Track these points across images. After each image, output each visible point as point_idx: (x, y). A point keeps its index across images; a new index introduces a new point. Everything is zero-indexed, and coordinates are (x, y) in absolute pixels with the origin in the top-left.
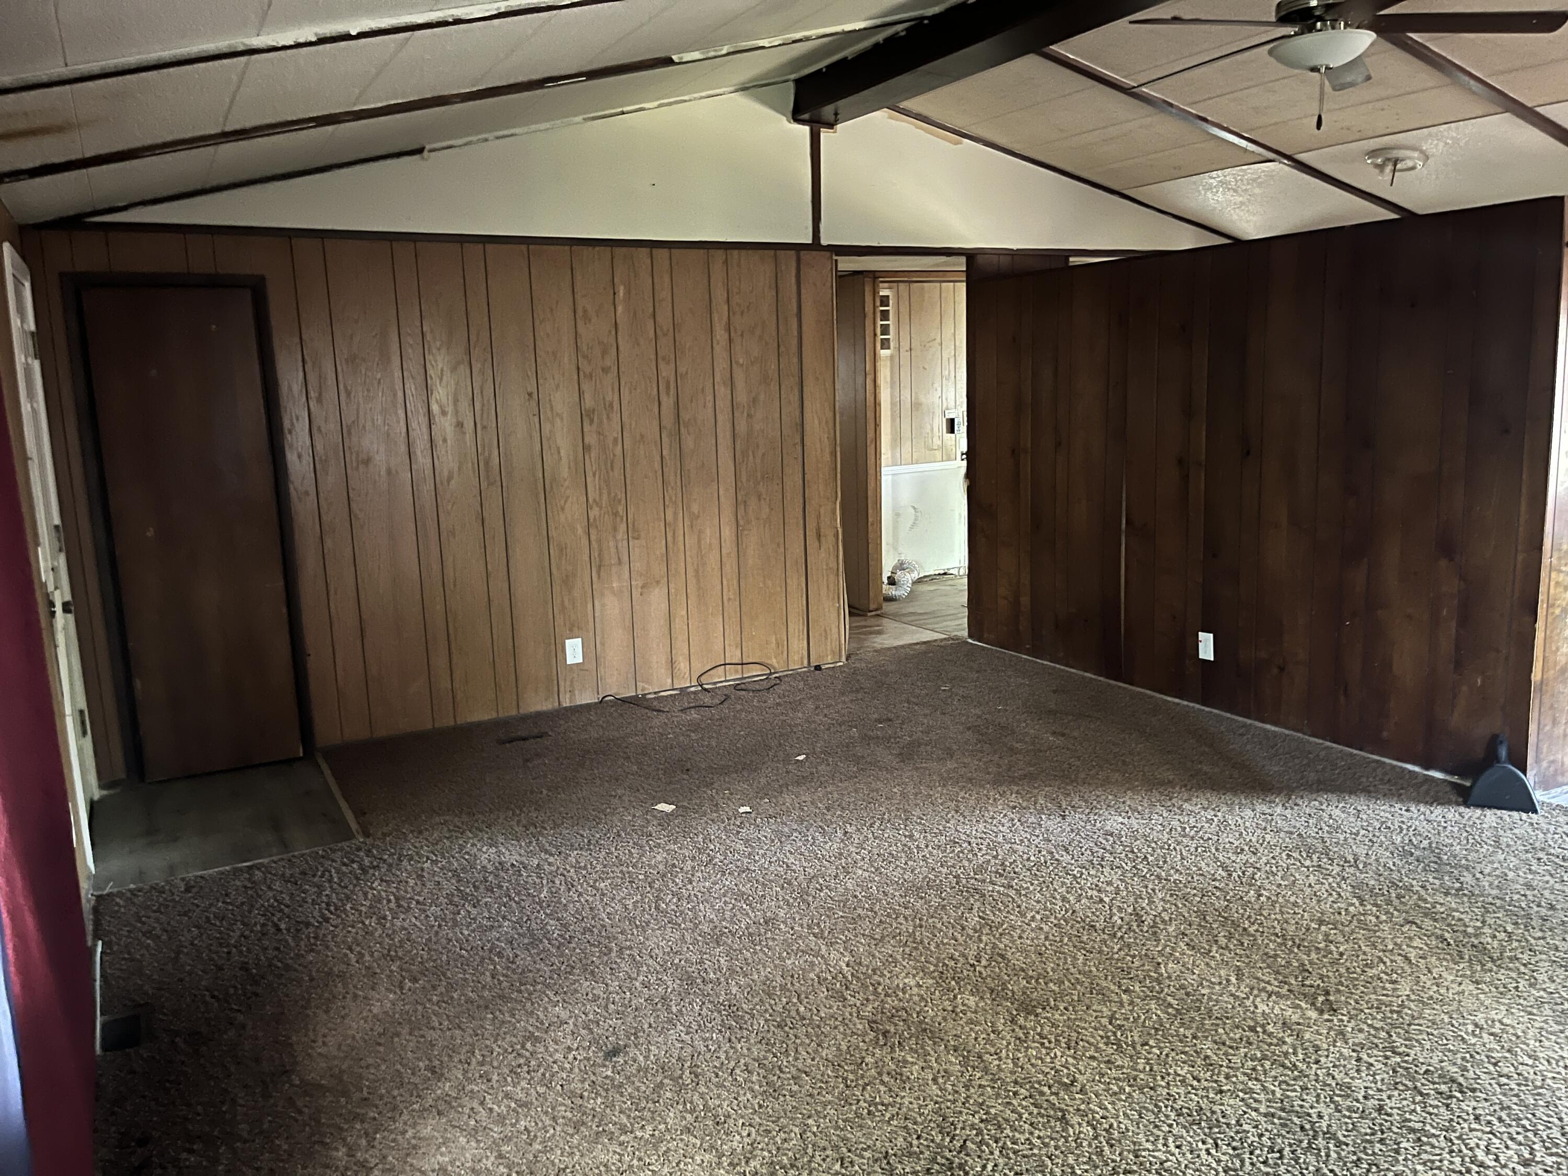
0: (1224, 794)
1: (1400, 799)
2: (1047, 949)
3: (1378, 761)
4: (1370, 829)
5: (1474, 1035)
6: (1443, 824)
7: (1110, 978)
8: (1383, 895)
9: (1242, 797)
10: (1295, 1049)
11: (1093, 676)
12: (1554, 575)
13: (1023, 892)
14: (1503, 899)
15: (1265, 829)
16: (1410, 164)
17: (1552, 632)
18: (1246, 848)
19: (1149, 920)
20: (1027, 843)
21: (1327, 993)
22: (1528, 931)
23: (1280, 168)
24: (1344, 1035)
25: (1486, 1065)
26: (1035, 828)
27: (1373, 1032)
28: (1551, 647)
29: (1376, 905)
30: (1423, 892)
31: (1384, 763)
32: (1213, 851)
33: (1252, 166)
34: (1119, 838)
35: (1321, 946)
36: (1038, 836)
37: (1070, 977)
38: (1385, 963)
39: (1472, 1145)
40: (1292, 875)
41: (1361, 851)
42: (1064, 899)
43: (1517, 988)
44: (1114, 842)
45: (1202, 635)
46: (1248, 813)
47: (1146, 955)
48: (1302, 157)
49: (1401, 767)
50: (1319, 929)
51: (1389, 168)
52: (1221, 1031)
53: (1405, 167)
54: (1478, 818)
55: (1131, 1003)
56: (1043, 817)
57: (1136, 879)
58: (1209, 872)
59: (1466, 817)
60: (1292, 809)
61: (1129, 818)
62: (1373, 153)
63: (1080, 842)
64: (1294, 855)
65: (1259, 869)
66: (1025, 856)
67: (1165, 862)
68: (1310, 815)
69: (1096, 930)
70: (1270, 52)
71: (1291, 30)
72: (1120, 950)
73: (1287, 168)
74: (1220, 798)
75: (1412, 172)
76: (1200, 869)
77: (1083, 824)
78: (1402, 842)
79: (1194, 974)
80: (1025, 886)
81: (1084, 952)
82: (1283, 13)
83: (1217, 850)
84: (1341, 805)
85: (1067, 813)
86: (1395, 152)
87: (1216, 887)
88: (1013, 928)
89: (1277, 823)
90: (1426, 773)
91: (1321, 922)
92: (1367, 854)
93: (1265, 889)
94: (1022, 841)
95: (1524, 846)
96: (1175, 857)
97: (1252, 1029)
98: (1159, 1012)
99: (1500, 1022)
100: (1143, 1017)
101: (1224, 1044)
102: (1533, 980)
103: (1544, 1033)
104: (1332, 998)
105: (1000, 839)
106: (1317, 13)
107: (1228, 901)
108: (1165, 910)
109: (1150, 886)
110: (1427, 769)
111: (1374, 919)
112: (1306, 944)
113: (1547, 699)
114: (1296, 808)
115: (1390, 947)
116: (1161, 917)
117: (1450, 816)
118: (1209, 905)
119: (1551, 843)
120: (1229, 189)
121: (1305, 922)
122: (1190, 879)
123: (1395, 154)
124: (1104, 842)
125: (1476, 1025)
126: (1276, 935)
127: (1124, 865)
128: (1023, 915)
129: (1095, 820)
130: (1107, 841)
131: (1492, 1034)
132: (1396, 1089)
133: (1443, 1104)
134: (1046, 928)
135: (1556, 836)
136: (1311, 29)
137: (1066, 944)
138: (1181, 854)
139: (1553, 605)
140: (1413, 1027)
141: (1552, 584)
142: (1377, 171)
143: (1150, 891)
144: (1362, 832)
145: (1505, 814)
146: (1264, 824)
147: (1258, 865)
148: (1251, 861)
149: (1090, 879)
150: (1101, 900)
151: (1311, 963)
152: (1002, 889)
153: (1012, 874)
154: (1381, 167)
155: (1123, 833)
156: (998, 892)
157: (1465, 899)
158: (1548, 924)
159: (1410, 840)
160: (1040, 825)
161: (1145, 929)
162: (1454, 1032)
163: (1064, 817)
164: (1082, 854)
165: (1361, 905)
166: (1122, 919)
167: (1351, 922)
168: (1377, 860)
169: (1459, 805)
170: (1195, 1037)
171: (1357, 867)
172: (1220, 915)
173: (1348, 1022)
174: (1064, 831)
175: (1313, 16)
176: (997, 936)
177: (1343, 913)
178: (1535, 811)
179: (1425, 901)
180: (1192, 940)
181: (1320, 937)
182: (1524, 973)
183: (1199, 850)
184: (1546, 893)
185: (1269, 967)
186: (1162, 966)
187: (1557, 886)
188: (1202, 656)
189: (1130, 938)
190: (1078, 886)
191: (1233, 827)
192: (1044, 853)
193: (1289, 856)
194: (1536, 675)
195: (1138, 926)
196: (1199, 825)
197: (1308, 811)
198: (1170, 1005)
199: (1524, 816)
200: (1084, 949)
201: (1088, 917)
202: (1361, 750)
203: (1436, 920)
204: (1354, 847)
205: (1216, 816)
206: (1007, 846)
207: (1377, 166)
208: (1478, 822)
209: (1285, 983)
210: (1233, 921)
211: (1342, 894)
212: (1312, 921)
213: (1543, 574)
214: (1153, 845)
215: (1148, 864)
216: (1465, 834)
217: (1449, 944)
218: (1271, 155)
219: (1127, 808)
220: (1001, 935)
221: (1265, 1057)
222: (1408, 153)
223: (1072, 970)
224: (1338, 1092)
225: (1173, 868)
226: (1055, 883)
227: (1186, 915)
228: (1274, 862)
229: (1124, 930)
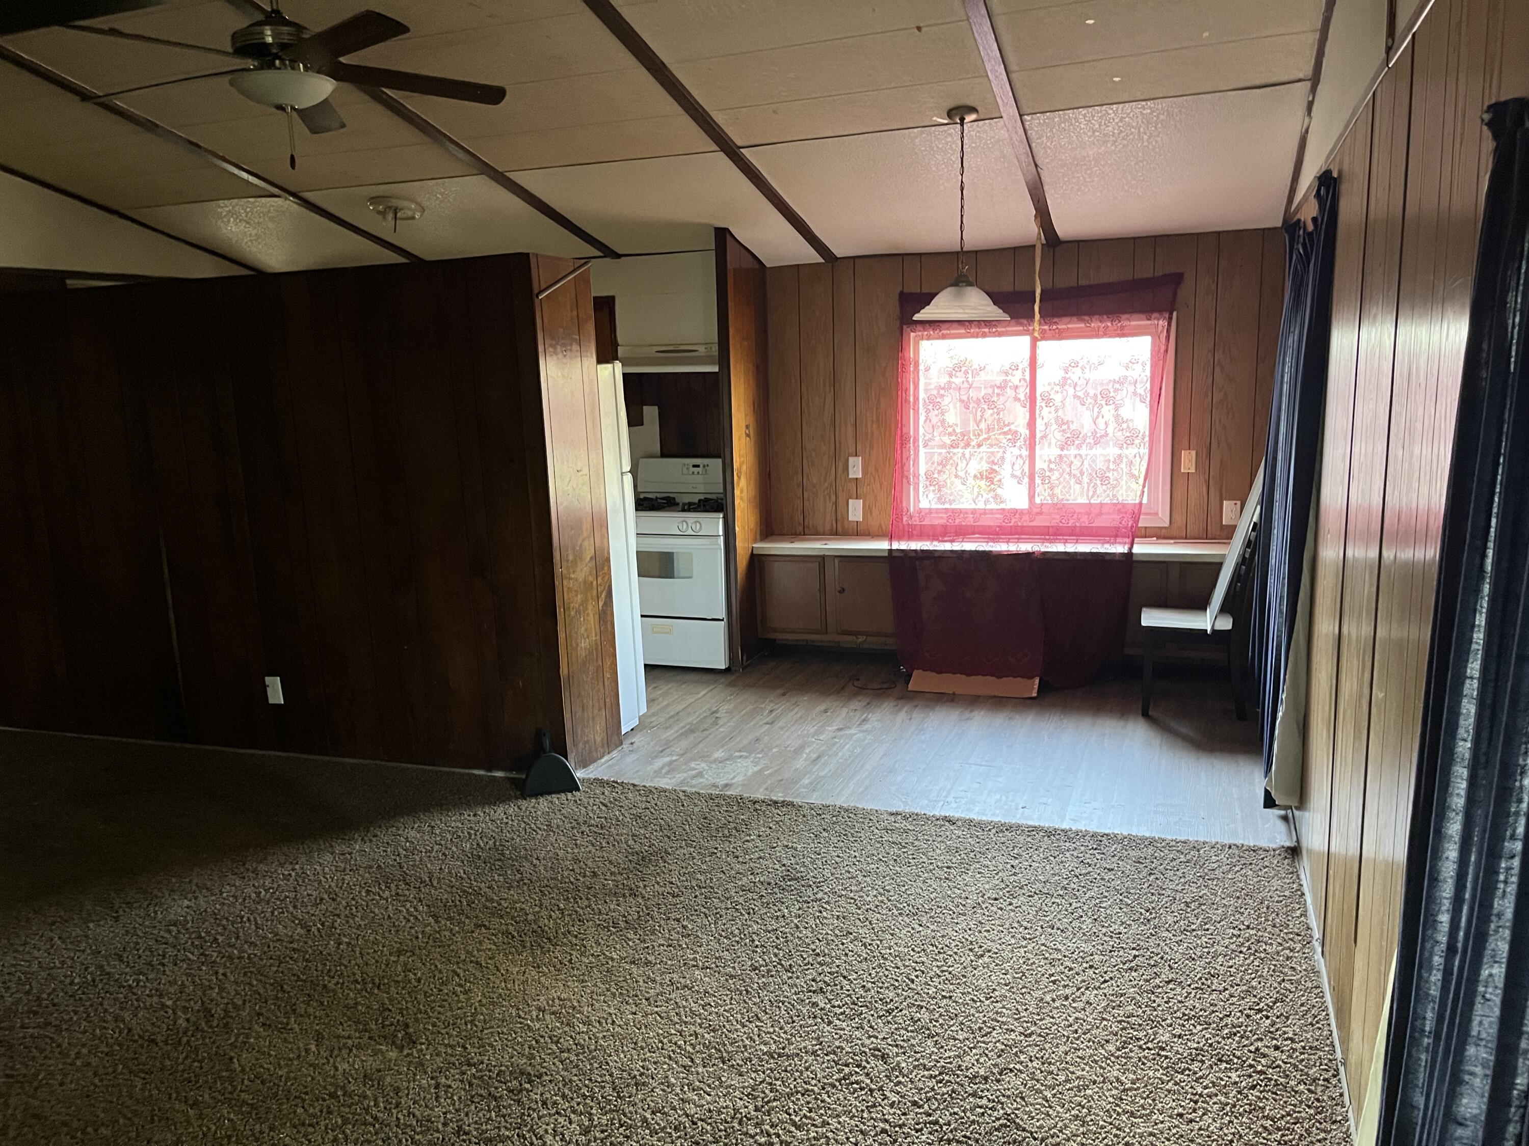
0: (302, 844)
1: (469, 806)
2: (96, 1086)
3: (448, 773)
4: (443, 842)
5: (538, 1019)
6: (505, 820)
7: (174, 1095)
8: (455, 906)
9: (321, 842)
10: (376, 1100)
11: (154, 743)
12: (565, 582)
13: (64, 1027)
14: (556, 879)
15: (344, 870)
16: (410, 214)
17: (571, 630)
18: (326, 896)
19: (218, 1011)
20: (69, 963)
21: (407, 1026)
22: (577, 902)
23: (288, 204)
24: (423, 1065)
25: (549, 1046)
26: (80, 942)
27: (449, 1051)
28: (571, 645)
29: (450, 919)
30: (490, 893)
31: (454, 772)
32: (291, 909)
33: (259, 199)
34: (184, 926)
35: (400, 978)
36: (83, 951)
37: (125, 1111)
38: (458, 976)
39: (542, 1133)
40: (371, 912)
41: (434, 867)
42: (117, 1019)
43: (570, 961)
44: (179, 932)
45: (268, 680)
46: (328, 857)
47: (216, 1054)
48: (307, 195)
49: (469, 774)
50: (398, 960)
51: (390, 216)
52: (300, 1110)
53: (405, 216)
54: (534, 807)
55: (200, 1117)
56: (91, 925)
57: (204, 968)
58: (287, 935)
59: (524, 809)
60: (371, 841)
61: (196, 898)
62: (374, 200)
63: (137, 943)
64: (373, 890)
65: (338, 916)
66: (68, 981)
67: (237, 938)
68: (388, 843)
69: (157, 1044)
70: (232, 83)
71: (251, 64)
72: (186, 1058)
73: (296, 206)
74: (298, 849)
75: (411, 221)
76: (277, 934)
77: (140, 920)
78: (471, 848)
79: (270, 1055)
80: (66, 1017)
81: (142, 1075)
82: (238, 45)
83: (295, 907)
84: (416, 826)
85: (121, 913)
86: (393, 201)
87: (294, 950)
88: (51, 1074)
89: (356, 860)
90: (489, 774)
91: (400, 952)
92: (441, 869)
93: (345, 936)
94: (63, 963)
95: (571, 823)
96: (249, 928)
97: (333, 1096)
98: (232, 1116)
99: (559, 998)
100: (214, 1128)
101: (303, 1124)
102: (583, 949)
103: (595, 997)
104: (411, 1030)
105: (35, 967)
106: (274, 51)
107: (307, 961)
108: (237, 993)
109: (221, 971)
110: (490, 771)
111: (447, 934)
112: (386, 981)
113: (575, 691)
114: (374, 839)
115: (463, 957)
116: (233, 1003)
117: (511, 811)
118: (286, 972)
119: (591, 815)
120: (240, 221)
121: (385, 958)
122: (266, 949)
123: (394, 203)
124: (167, 935)
125: (539, 1009)
126: (357, 982)
127: (190, 956)
128: (64, 1054)
129: (156, 912)
130: (169, 932)
131: (553, 1013)
132: (473, 1102)
133: (514, 1101)
134: (94, 1061)
135: (595, 807)
136: (271, 66)
137: (121, 1073)
138: (256, 923)
139: (569, 608)
140: (486, 1031)
141: (565, 590)
142: (380, 217)
143: (221, 977)
144: (436, 847)
145: (554, 798)
146: (342, 865)
147: (337, 912)
148: (330, 909)
149: (148, 984)
150: (164, 1006)
151: (391, 1000)
152: (36, 1030)
153: (51, 1008)
154: (383, 214)
155: (189, 918)
156: (32, 1036)
157: (525, 888)
158: (592, 892)
159: (478, 844)
160: (87, 936)
161: (215, 1023)
162: (521, 1023)
163: (117, 919)
164: (140, 957)
165: (437, 922)
166: (188, 1020)
167: (427, 943)
168: (450, 873)
169: (517, 798)
170: (272, 1129)
171: (432, 885)
172: (299, 979)
173: (427, 1049)
174: (117, 935)
175: (271, 54)
176: (31, 1092)
177: (420, 936)
178: (578, 789)
179: (492, 900)
180: (268, 1018)
181: (399, 968)
182: (576, 945)
183: (276, 913)
184: (590, 863)
185: (350, 1019)
186: (235, 1060)
187: (598, 853)
188: (271, 701)
189: (197, 1039)
190: (135, 997)
191: (312, 878)
192: (92, 969)
193: (368, 892)
194: (564, 671)
195: (207, 1023)
196: (275, 886)
197: (386, 839)
198: (244, 1102)
199: (569, 795)
200: (142, 1071)
201: (147, 1031)
202: (433, 765)
203: (502, 917)
204: (429, 865)
205: (293, 870)
206: (44, 974)
207: (379, 212)
208: (533, 810)
209: (366, 1031)
210: (312, 981)
211: (419, 917)
212: (391, 954)
213: (557, 583)
214: (224, 922)
215: (219, 945)
216: (523, 825)
217: (513, 937)
218: (275, 191)
219: (194, 887)
220: (36, 1089)
221: (346, 1121)
222: (405, 203)
223: (129, 1103)
224: (419, 1129)
225: (246, 942)
226: (106, 1003)
227: (262, 991)
228: (354, 903)
229: (190, 1033)
